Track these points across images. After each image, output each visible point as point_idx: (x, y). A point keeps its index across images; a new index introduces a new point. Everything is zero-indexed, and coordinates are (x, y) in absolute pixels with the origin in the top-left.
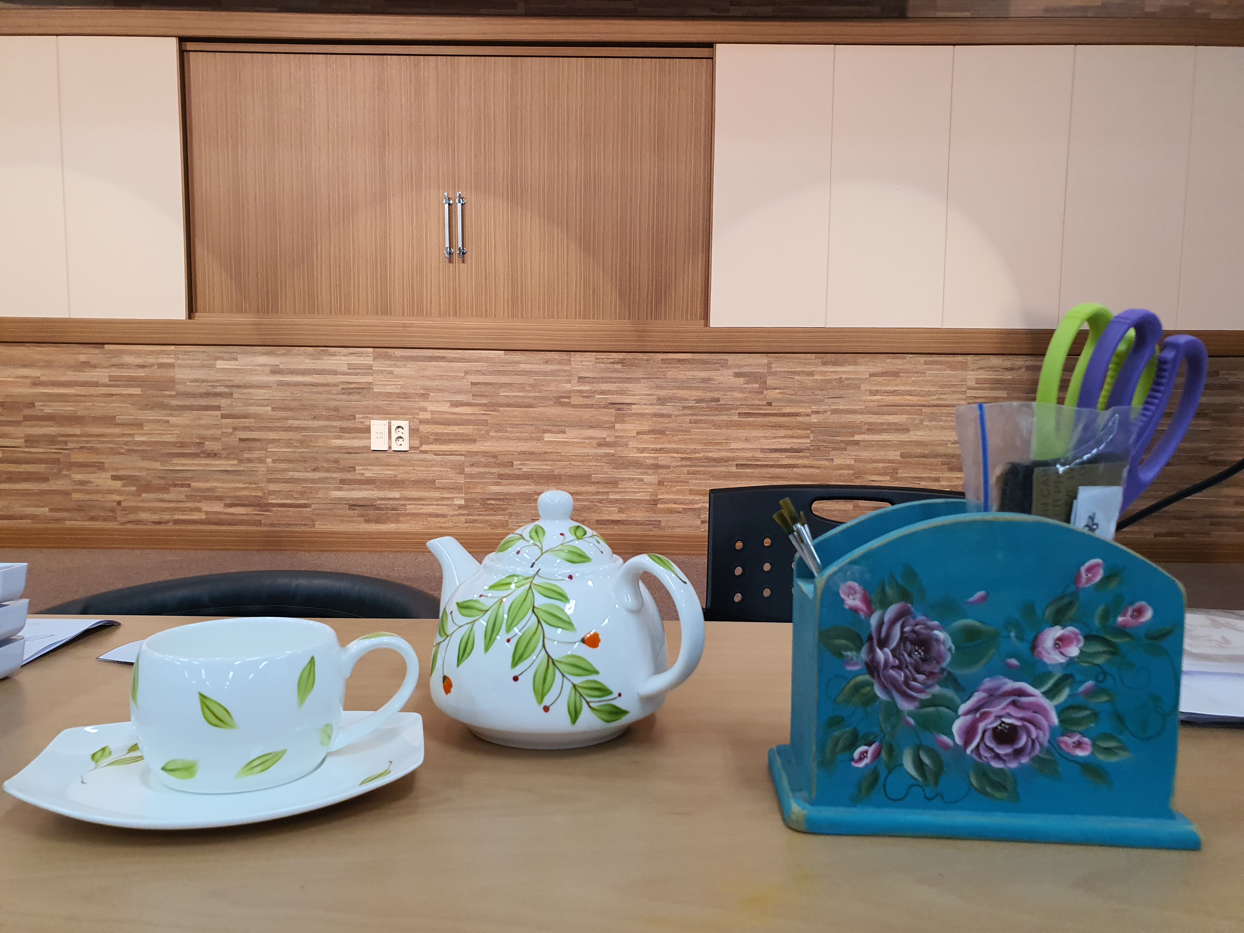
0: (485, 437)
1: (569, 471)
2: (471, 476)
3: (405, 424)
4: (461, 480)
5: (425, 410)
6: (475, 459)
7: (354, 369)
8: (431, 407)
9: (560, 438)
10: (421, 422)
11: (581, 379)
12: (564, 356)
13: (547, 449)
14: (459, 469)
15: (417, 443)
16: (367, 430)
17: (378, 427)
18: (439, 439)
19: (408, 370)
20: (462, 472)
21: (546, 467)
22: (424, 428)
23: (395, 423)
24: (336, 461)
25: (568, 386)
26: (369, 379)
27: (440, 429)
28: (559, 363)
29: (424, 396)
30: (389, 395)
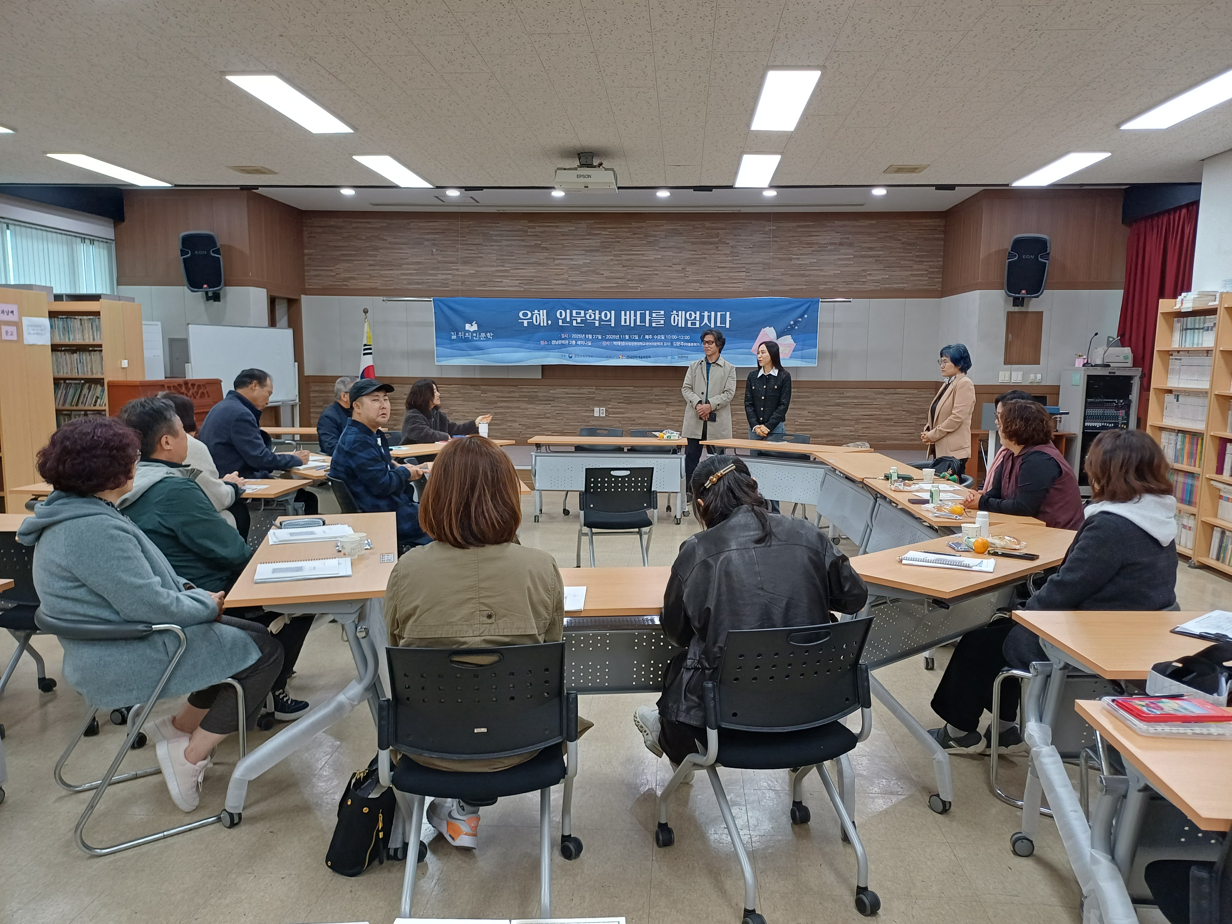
0: (627, 413)
1: (652, 423)
2: (623, 424)
3: (604, 409)
4: (620, 425)
5: (610, 404)
6: (625, 419)
7: (589, 393)
8: (611, 403)
9: (649, 412)
10: (609, 408)
11: (656, 395)
12: (651, 388)
13: (645, 416)
14: (620, 422)
15: (607, 414)
16: (594, 410)
17: (596, 409)
18: (614, 413)
19: (606, 393)
20: (620, 423)
21: (645, 421)
22: (610, 410)
23: (601, 409)
24: (584, 420)
25: (652, 397)
26: (594, 396)
27: (614, 410)
28: (649, 390)
29: (610, 401)
30: (600, 400)
